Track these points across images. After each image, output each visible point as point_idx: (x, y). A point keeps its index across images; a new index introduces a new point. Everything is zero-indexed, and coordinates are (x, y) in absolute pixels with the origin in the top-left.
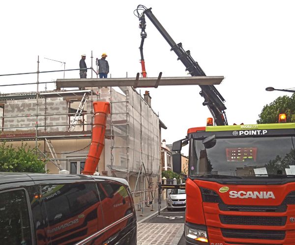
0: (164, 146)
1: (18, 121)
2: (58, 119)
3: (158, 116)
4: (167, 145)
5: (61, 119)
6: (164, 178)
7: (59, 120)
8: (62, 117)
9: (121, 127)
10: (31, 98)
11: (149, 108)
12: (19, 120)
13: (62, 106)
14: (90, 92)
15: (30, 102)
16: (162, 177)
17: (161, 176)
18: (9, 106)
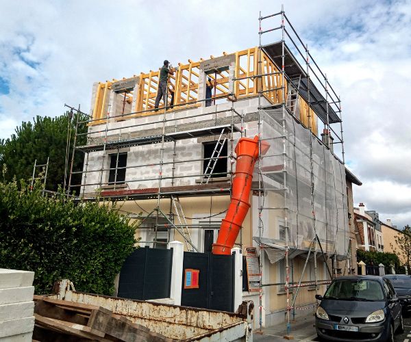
0: (362, 212)
1: (142, 174)
2: (190, 168)
3: (343, 164)
4: (366, 212)
5: (193, 167)
6: (362, 263)
7: (191, 170)
8: (195, 166)
9: (276, 177)
10: (157, 142)
11: (326, 150)
12: (144, 172)
13: (196, 150)
14: (230, 127)
15: (157, 147)
16: (358, 261)
17: (355, 259)
18: (133, 154)
